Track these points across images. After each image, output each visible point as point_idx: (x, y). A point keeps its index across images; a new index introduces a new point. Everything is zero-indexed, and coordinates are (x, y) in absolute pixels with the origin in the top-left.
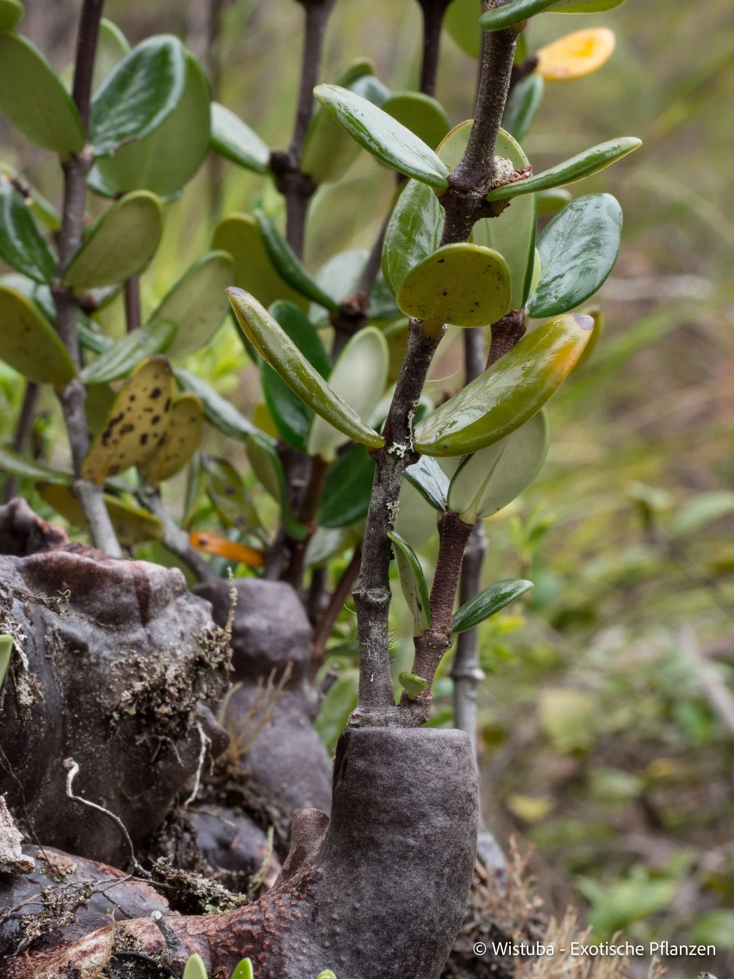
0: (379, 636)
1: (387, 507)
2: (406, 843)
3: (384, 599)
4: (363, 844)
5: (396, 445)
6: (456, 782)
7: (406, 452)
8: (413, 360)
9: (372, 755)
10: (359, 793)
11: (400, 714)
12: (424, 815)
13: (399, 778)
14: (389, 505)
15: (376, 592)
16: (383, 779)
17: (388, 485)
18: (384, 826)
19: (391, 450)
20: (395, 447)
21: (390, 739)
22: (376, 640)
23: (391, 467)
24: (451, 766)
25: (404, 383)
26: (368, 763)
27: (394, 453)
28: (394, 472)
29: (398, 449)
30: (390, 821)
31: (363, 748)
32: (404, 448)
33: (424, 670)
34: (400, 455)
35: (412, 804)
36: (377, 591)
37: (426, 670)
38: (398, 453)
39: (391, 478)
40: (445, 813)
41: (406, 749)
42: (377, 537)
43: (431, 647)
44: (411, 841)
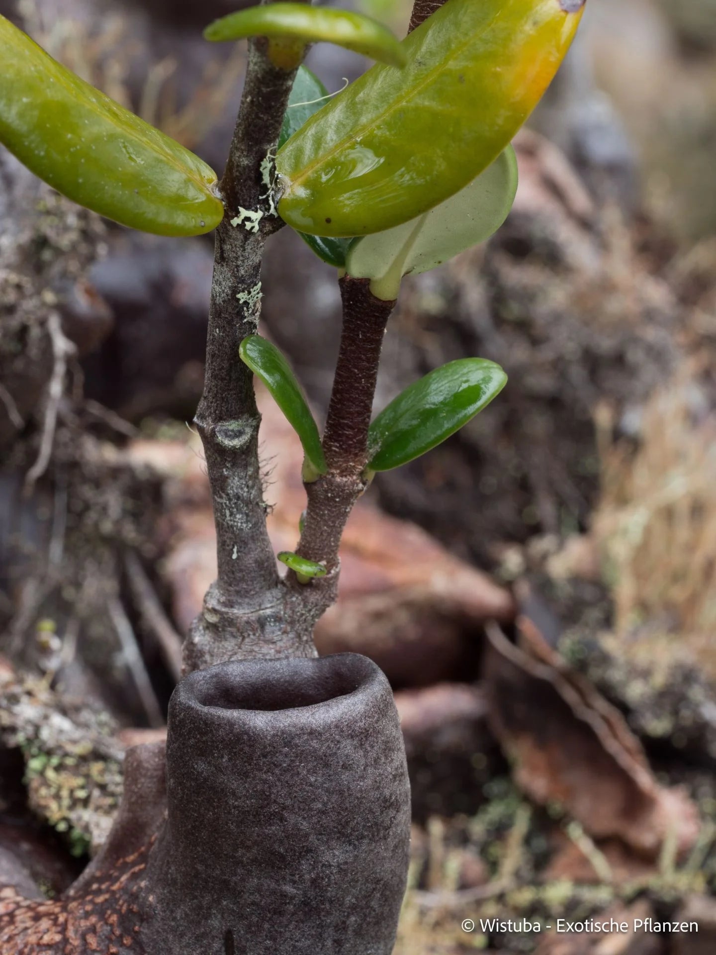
0: (242, 489)
1: (239, 300)
2: (281, 891)
3: (245, 438)
4: (213, 887)
5: (244, 213)
6: (361, 791)
7: (262, 221)
8: (259, 88)
9: (218, 757)
10: (202, 811)
11: (285, 608)
12: (309, 851)
13: (265, 798)
14: (242, 297)
15: (231, 428)
16: (237, 798)
17: (237, 266)
18: (244, 866)
19: (236, 221)
20: (242, 217)
21: (245, 737)
22: (238, 497)
23: (239, 243)
24: (351, 769)
25: (247, 118)
26: (213, 769)
27: (241, 226)
28: (244, 250)
29: (248, 219)
30: (253, 861)
31: (204, 742)
32: (257, 216)
33: (322, 534)
34: (253, 228)
35: (287, 837)
36: (233, 425)
37: (325, 534)
38: (248, 225)
39: (241, 258)
40: (344, 842)
41: (274, 753)
42: (225, 343)
43: (332, 499)
44: (289, 889)
